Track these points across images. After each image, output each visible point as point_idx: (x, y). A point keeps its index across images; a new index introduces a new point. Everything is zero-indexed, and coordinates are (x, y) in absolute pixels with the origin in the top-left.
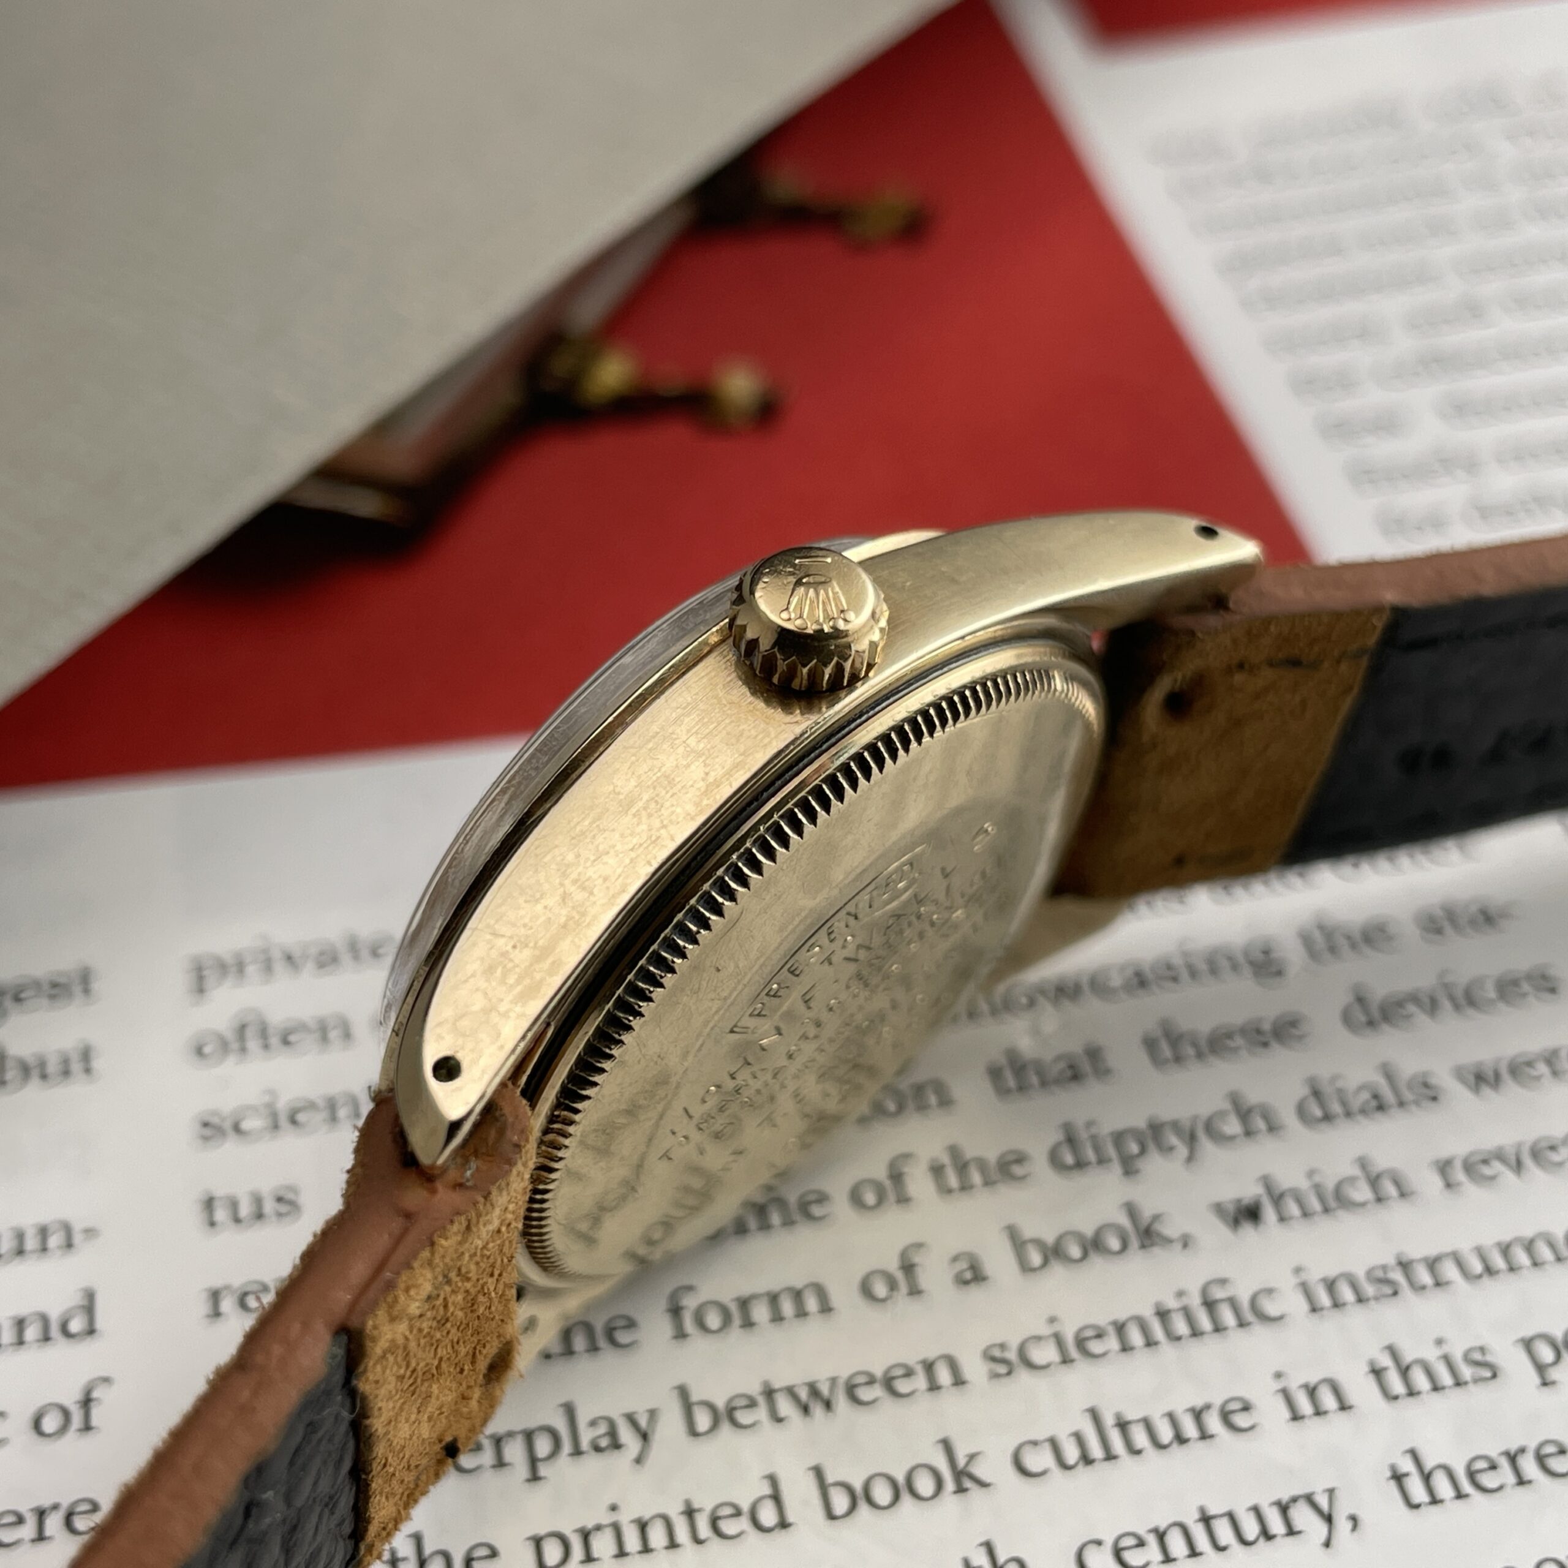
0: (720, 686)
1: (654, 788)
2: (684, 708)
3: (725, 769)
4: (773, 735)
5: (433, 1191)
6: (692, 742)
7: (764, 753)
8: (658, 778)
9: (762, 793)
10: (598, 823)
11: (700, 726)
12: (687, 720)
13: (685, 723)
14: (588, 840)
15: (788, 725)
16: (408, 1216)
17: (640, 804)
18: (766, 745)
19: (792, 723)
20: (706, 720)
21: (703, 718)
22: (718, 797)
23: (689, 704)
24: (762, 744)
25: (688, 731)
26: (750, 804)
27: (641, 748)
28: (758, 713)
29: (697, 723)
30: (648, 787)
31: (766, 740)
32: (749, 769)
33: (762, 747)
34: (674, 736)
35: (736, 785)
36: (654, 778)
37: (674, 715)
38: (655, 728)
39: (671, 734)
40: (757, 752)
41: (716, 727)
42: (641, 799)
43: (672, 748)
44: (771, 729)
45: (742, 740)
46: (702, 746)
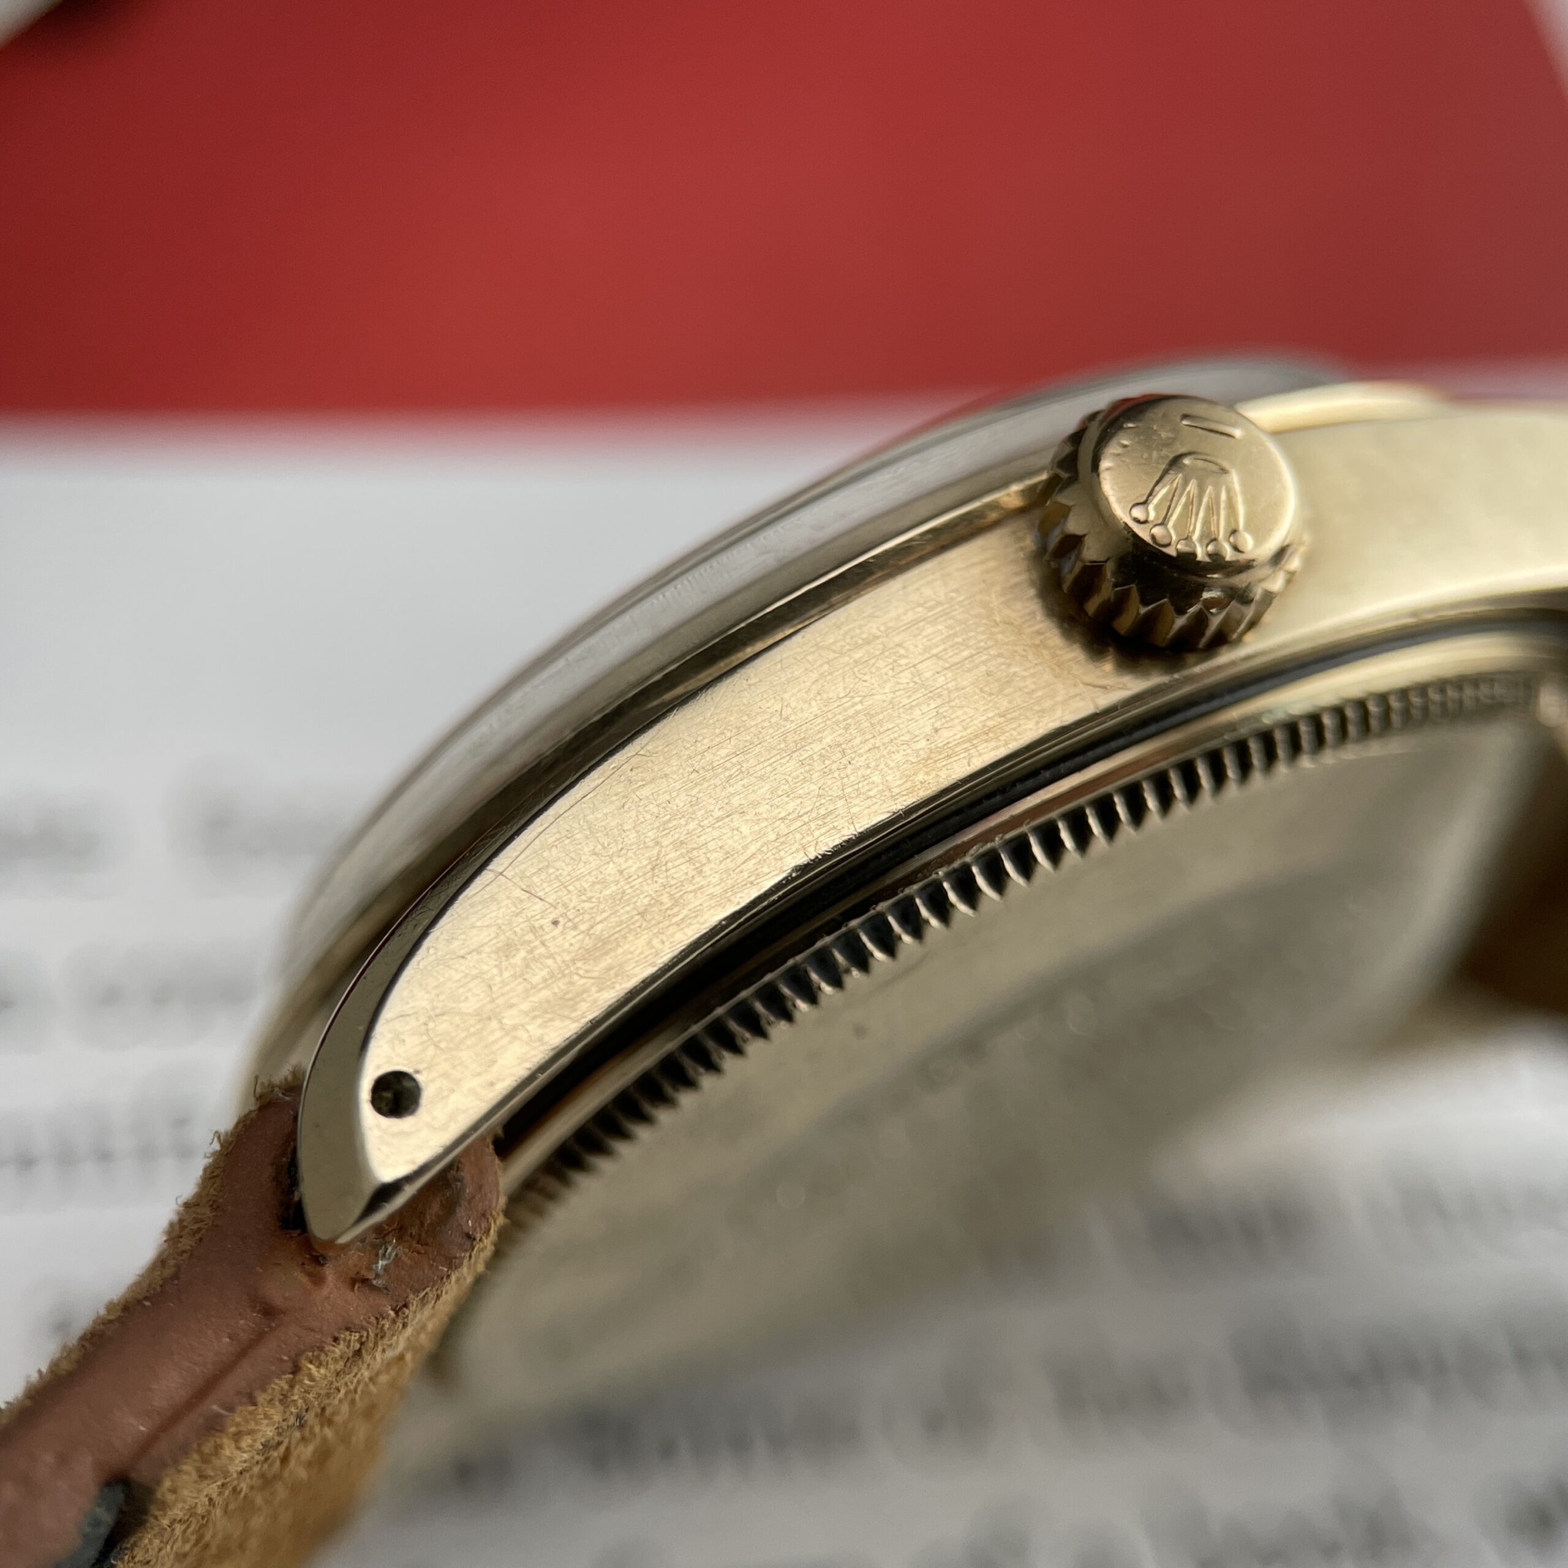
0: (998, 588)
1: (846, 729)
2: (931, 608)
3: (969, 731)
4: (1059, 698)
5: (318, 1280)
6: (928, 669)
7: (1037, 723)
8: (857, 712)
9: (1014, 784)
10: (741, 758)
11: (947, 646)
12: (929, 630)
13: (924, 634)
14: (718, 781)
15: (1089, 687)
16: (269, 1312)
17: (817, 747)
18: (1043, 711)
19: (1095, 686)
20: (959, 640)
21: (955, 635)
22: (943, 774)
23: (939, 603)
24: (1037, 708)
25: (926, 649)
26: (990, 796)
27: (842, 654)
28: (1045, 652)
29: (943, 641)
30: (837, 723)
31: (1048, 703)
32: (1006, 744)
33: (1038, 712)
34: (902, 651)
35: (978, 764)
36: (851, 711)
37: (910, 616)
38: (873, 627)
39: (898, 645)
40: (1027, 718)
41: (972, 656)
42: (821, 740)
43: (893, 669)
44: (1060, 686)
45: (1008, 691)
46: (941, 680)
